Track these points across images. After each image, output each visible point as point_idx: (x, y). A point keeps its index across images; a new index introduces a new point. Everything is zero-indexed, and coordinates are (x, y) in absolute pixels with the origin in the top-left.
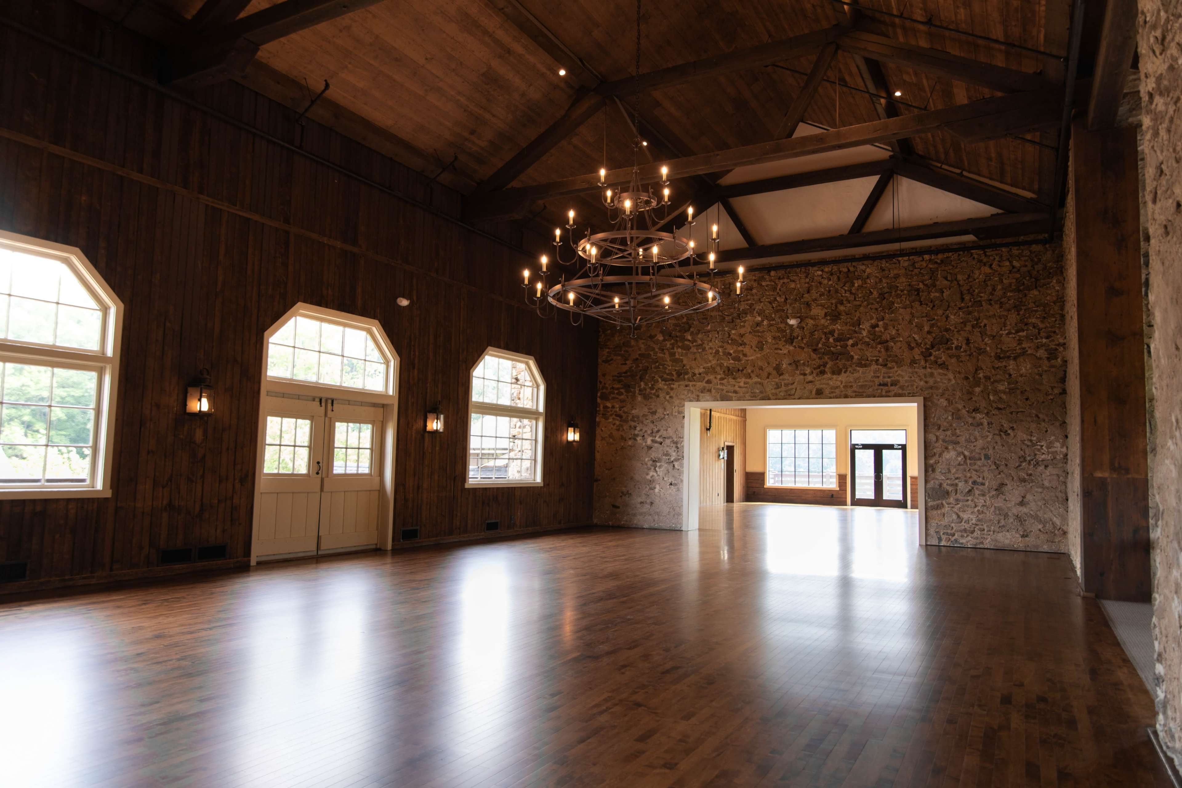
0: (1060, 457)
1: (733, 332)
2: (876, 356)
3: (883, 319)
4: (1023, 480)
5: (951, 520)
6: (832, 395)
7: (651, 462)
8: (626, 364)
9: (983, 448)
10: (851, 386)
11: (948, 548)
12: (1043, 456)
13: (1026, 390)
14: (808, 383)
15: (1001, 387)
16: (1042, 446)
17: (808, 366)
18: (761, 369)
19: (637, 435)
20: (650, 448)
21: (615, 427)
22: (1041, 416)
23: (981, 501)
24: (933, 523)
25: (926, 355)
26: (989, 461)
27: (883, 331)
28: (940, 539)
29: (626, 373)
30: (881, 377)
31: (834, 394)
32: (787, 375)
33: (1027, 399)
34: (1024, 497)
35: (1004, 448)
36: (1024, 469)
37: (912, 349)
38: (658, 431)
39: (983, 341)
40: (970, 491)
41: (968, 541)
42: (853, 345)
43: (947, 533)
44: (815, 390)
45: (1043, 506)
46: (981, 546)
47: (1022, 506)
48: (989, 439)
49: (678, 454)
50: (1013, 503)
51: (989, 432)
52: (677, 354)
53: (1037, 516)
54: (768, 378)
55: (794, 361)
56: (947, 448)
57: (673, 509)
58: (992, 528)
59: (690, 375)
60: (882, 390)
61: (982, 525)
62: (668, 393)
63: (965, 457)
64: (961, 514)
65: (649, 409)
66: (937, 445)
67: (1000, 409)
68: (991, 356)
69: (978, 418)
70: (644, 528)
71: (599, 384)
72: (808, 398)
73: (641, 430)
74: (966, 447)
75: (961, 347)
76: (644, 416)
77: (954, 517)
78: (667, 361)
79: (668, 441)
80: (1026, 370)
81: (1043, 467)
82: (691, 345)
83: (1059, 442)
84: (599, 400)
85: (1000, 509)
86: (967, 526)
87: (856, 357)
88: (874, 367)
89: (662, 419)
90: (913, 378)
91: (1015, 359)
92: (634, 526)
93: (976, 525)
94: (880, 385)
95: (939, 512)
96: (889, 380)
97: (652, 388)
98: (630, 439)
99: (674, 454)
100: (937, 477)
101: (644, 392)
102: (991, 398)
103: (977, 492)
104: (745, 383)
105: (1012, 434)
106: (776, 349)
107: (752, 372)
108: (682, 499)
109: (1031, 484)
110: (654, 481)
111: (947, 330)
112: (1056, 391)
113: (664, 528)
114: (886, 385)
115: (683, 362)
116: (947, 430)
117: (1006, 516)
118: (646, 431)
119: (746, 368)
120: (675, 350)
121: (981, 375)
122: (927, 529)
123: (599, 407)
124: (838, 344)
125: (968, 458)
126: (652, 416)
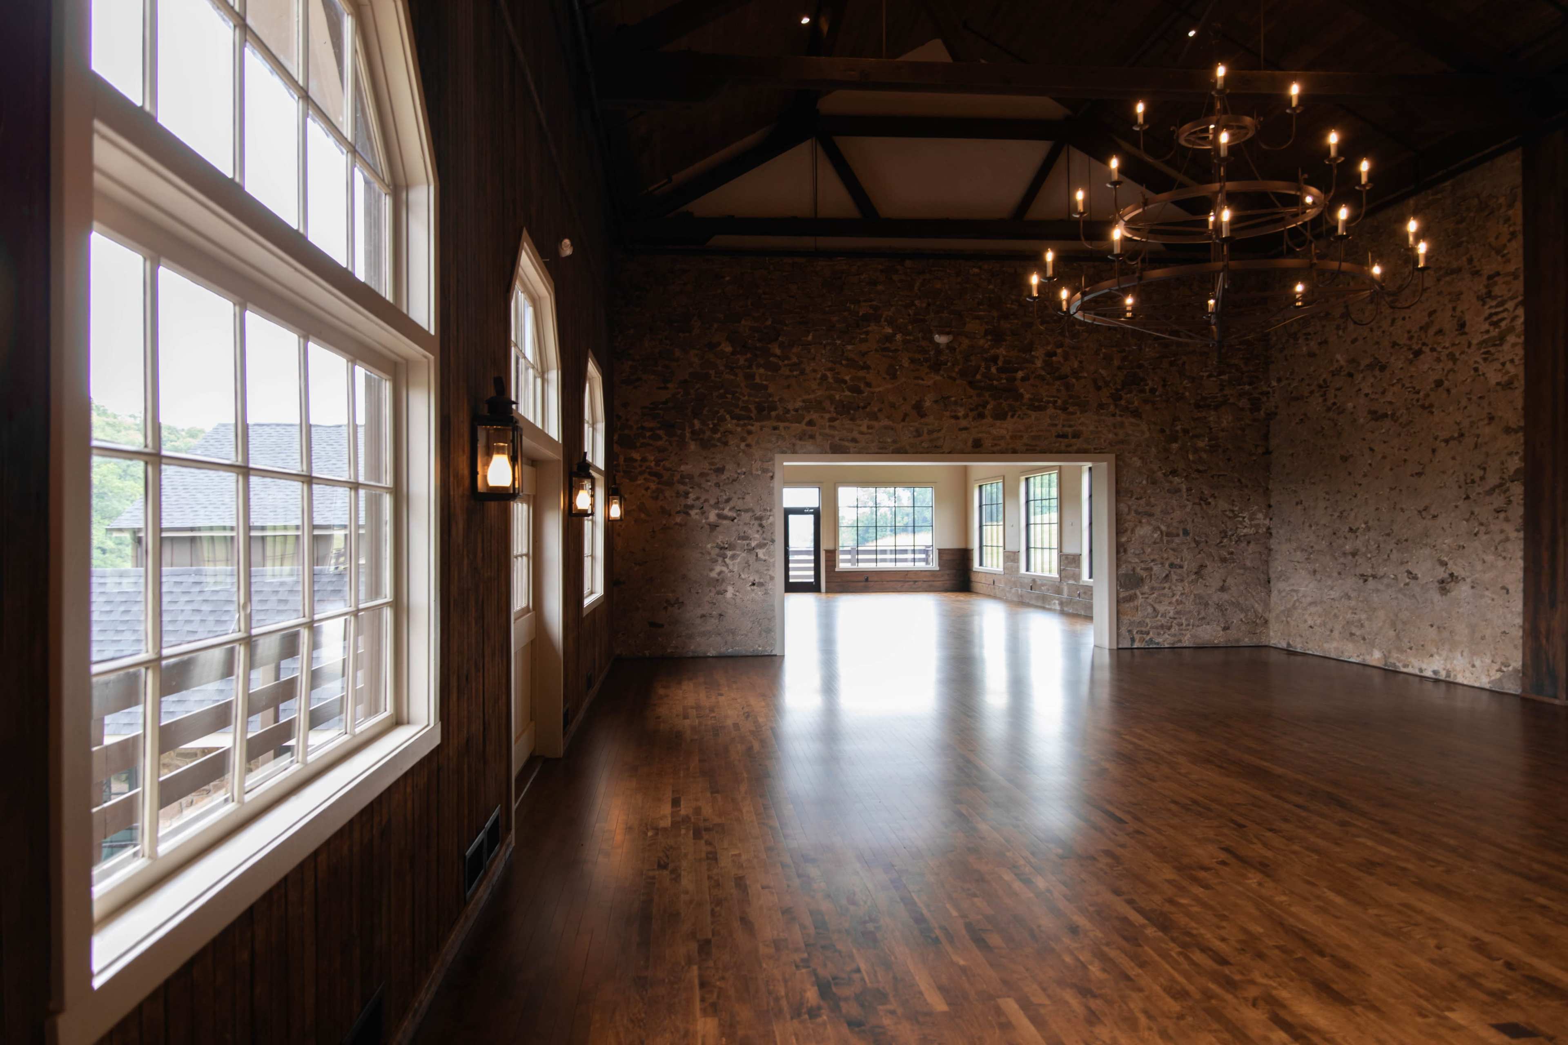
0: (1262, 530)
1: (849, 347)
2: (1053, 397)
3: (1061, 345)
4: (1224, 560)
5: (1146, 614)
6: (995, 449)
7: (717, 550)
8: (666, 388)
9: (1181, 522)
10: (1022, 437)
11: (1143, 650)
12: (1245, 531)
13: (1227, 449)
14: (961, 429)
15: (1201, 444)
16: (1244, 518)
17: (962, 406)
18: (893, 406)
19: (692, 507)
20: (714, 527)
21: (649, 493)
22: (1243, 480)
23: (1179, 588)
24: (1125, 619)
25: (1116, 398)
26: (1188, 538)
27: (1062, 361)
28: (1133, 640)
29: (665, 403)
30: (1060, 426)
31: (998, 448)
32: (932, 417)
33: (1229, 460)
34: (1224, 581)
35: (1204, 521)
36: (1224, 546)
37: (1099, 388)
38: (728, 501)
39: (1181, 383)
40: (1167, 576)
41: (1165, 640)
42: (1023, 379)
43: (1142, 631)
44: (971, 440)
45: (1244, 592)
46: (1179, 645)
47: (1223, 592)
48: (1188, 509)
49: (764, 536)
50: (1213, 589)
51: (1188, 500)
52: (757, 377)
53: (1239, 603)
54: (903, 420)
55: (942, 397)
56: (1140, 522)
57: (758, 622)
58: (1192, 621)
59: (780, 411)
60: (1061, 443)
61: (1180, 618)
62: (743, 439)
63: (1162, 532)
64: (1157, 606)
65: (712, 464)
66: (1129, 517)
67: (1198, 471)
68: (1190, 404)
69: (1175, 482)
70: (709, 657)
71: (615, 419)
72: (962, 452)
73: (698, 498)
74: (1162, 520)
75: (1156, 390)
76: (702, 475)
77: (1150, 610)
78: (740, 388)
79: (746, 517)
80: (1227, 422)
81: (1246, 543)
82: (780, 363)
83: (1262, 512)
84: (616, 448)
85: (1200, 597)
86: (1163, 621)
87: (1027, 396)
88: (1051, 411)
89: (734, 480)
90: (1100, 429)
91: (1216, 408)
92: (691, 654)
93: (1175, 618)
94: (1058, 436)
95: (1132, 604)
96: (1069, 430)
97: (715, 430)
98: (678, 512)
99: (757, 536)
100: (1130, 559)
101: (701, 436)
102: (1191, 457)
103: (1174, 577)
104: (869, 427)
105: (1213, 503)
106: (916, 378)
107: (880, 410)
108: (773, 606)
109: (1232, 565)
110: (723, 580)
111: (1140, 366)
112: (1260, 450)
113: (744, 653)
114: (1064, 436)
115: (767, 390)
116: (1141, 498)
117: (1207, 605)
118: (706, 501)
119: (869, 404)
120: (754, 369)
121: (1179, 428)
122: (1118, 628)
123: (617, 460)
124: (1004, 376)
125: (1165, 534)
126: (717, 476)
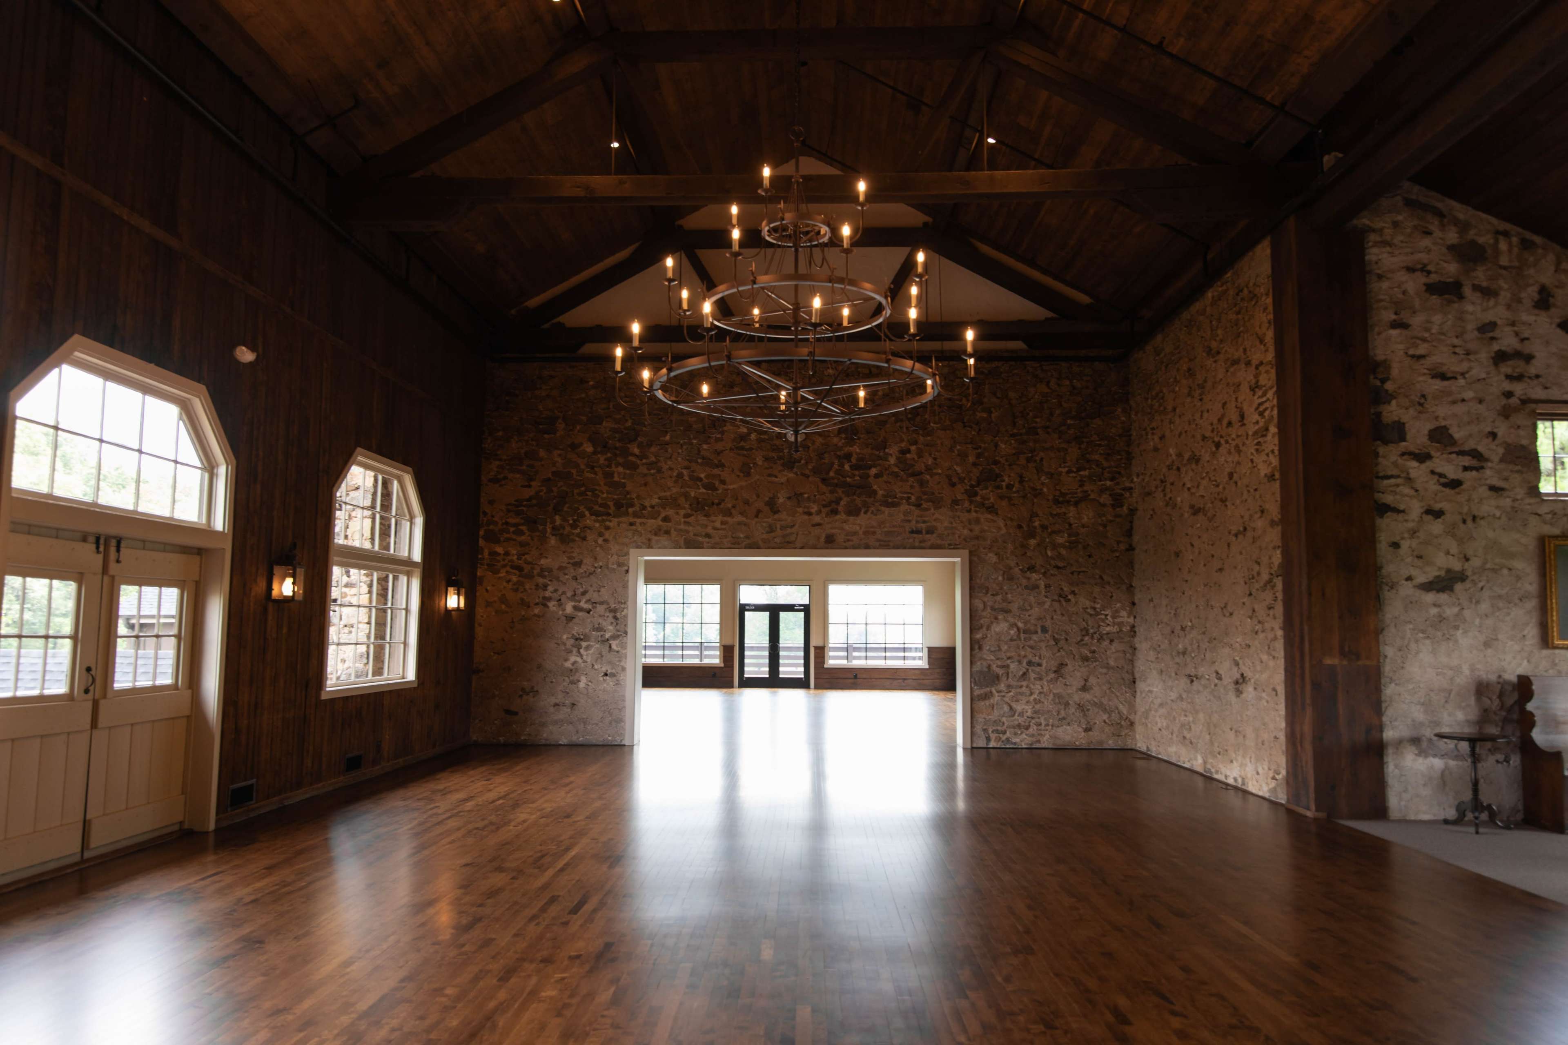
0: (1126, 629)
1: (705, 446)
2: (908, 493)
3: (915, 443)
4: (1085, 659)
5: (1002, 712)
6: (848, 544)
7: (572, 641)
8: (529, 486)
9: (1039, 619)
10: (874, 533)
11: (998, 750)
12: (1108, 629)
13: (1088, 545)
14: (814, 525)
15: (1060, 540)
16: (1106, 615)
17: (814, 502)
18: (747, 502)
19: (550, 599)
20: (570, 618)
21: (510, 586)
22: (1105, 577)
23: (1037, 687)
24: (980, 718)
25: (971, 494)
26: (1047, 635)
27: (916, 459)
28: (988, 739)
29: (529, 500)
30: (914, 522)
31: (851, 543)
32: (785, 513)
33: (1090, 556)
34: (1086, 680)
35: (1064, 618)
36: (1086, 644)
37: (953, 485)
38: (584, 593)
39: (1039, 479)
40: (1024, 674)
41: (1022, 740)
42: (877, 476)
43: (997, 730)
44: (824, 536)
45: (1107, 691)
46: (1038, 745)
47: (1085, 691)
48: (1046, 607)
49: (618, 627)
50: (1074, 688)
51: (1047, 597)
52: (616, 475)
53: (1101, 703)
54: (757, 516)
55: (795, 494)
56: (996, 618)
57: (609, 712)
58: (1051, 721)
59: (637, 508)
60: (915, 538)
61: (1039, 718)
62: (601, 535)
63: (1018, 629)
64: (1014, 705)
65: (569, 558)
66: (984, 614)
67: (1058, 567)
68: (1048, 500)
69: (1033, 579)
70: (561, 745)
71: (481, 515)
72: (814, 547)
73: (556, 591)
74: (1020, 617)
75: (1013, 486)
76: (561, 568)
77: (1006, 708)
78: (599, 485)
79: (601, 609)
80: (1088, 518)
81: (1108, 641)
82: (639, 462)
83: (1126, 610)
84: (481, 542)
85: (1058, 696)
86: (1021, 720)
87: (881, 492)
88: (904, 507)
89: (591, 574)
90: (954, 525)
91: (1076, 504)
92: (543, 742)
93: (1033, 718)
94: (912, 532)
95: (987, 702)
96: (924, 526)
97: (574, 526)
98: (537, 604)
99: (611, 628)
100: (985, 656)
101: (561, 531)
102: (1049, 553)
103: (1032, 675)
104: (722, 523)
105: (1073, 600)
106: (770, 475)
107: (734, 507)
108: (624, 696)
109: (1094, 664)
110: (577, 670)
111: (996, 463)
112: (1122, 547)
113: (594, 742)
114: (919, 532)
115: (625, 487)
116: (997, 594)
117: (1067, 704)
118: (564, 593)
119: (724, 500)
120: (614, 468)
121: (1037, 524)
122: (972, 727)
123: (482, 554)
124: (857, 473)
125: (1022, 631)
126: (575, 570)
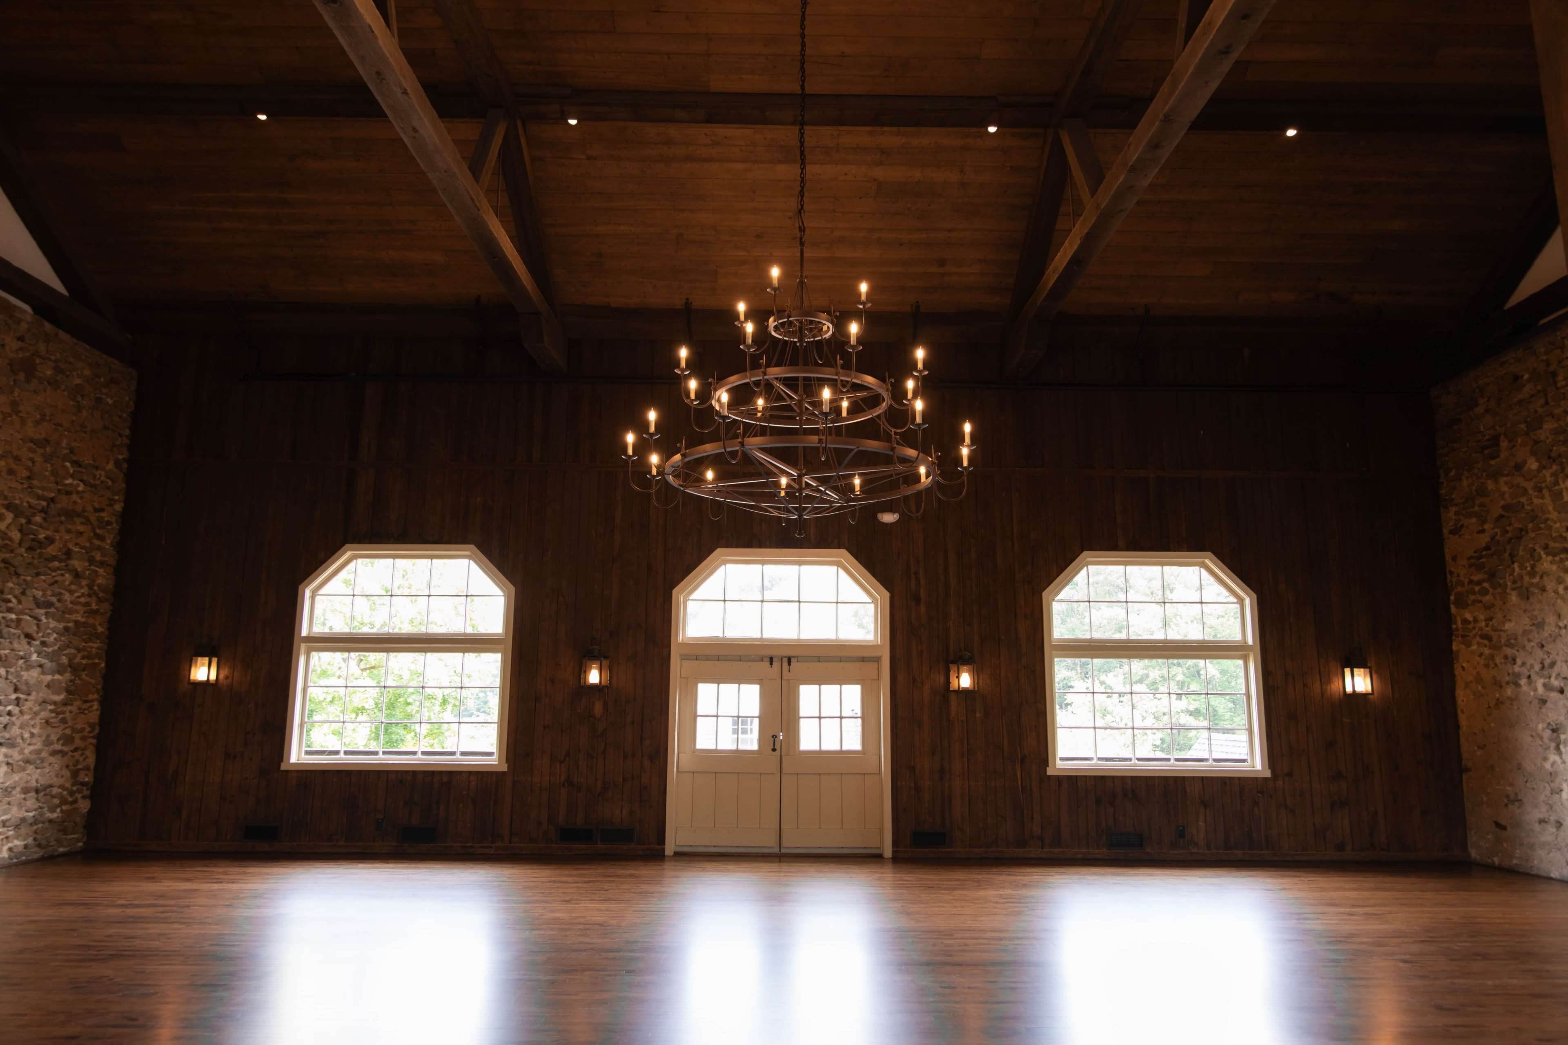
7: (1549, 733)
8: (1484, 530)
19: (1519, 676)
20: (1543, 702)
21: (1482, 661)
29: (1488, 548)
38: (1553, 665)
62: (1560, 581)
65: (1532, 618)
71: (1449, 576)
73: (1524, 664)
76: (1525, 632)
78: (1549, 512)
84: (1453, 609)
89: (1556, 638)
97: (1532, 574)
98: (1508, 683)
101: (1520, 584)
110: (1558, 775)
118: (1532, 666)
120: (1561, 484)
123: (1456, 623)
126: (1538, 633)
